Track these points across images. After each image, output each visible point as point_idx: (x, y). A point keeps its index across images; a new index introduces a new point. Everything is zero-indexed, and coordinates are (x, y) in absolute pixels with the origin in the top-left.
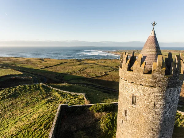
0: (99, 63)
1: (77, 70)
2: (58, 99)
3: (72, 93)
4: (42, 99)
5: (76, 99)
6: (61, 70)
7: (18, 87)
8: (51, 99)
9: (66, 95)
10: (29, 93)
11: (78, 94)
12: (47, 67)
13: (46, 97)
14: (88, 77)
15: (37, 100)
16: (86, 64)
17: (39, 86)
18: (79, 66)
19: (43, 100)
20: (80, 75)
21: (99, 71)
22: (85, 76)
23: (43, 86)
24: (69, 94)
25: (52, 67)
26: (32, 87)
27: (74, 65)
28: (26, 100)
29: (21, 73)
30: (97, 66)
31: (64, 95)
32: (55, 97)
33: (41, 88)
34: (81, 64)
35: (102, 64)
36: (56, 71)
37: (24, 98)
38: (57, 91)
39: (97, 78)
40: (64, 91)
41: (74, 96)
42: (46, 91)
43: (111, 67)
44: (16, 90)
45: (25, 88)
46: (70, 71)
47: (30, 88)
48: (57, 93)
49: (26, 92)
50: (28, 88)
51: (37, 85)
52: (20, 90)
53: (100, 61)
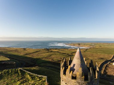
0: (60, 52)
1: (46, 56)
2: (29, 80)
3: (38, 75)
4: (18, 80)
5: (41, 81)
6: (35, 56)
7: (4, 71)
8: (24, 81)
9: (35, 77)
10: (10, 76)
11: (43, 76)
12: (27, 54)
13: (21, 79)
14: (53, 61)
15: (15, 81)
16: (52, 52)
17: (18, 70)
18: (47, 54)
19: (19, 82)
20: (47, 60)
21: (60, 57)
22: (50, 60)
23: (20, 70)
24: (37, 76)
25: (30, 54)
26: (13, 71)
27: (44, 53)
28: (7, 81)
29: (9, 59)
30: (58, 53)
31: (34, 77)
32: (27, 79)
33: (19, 72)
34: (48, 52)
35: (62, 52)
36: (32, 57)
37: (6, 79)
38: (29, 74)
39: (58, 62)
40: (34, 74)
41: (40, 78)
42: (22, 74)
43: (67, 54)
44: (2, 73)
45: (8, 72)
46: (41, 57)
47: (12, 72)
48: (28, 76)
49: (8, 75)
50: (10, 72)
51: (17, 69)
52: (5, 73)
53: (61, 50)
